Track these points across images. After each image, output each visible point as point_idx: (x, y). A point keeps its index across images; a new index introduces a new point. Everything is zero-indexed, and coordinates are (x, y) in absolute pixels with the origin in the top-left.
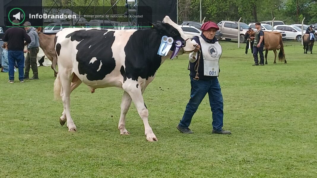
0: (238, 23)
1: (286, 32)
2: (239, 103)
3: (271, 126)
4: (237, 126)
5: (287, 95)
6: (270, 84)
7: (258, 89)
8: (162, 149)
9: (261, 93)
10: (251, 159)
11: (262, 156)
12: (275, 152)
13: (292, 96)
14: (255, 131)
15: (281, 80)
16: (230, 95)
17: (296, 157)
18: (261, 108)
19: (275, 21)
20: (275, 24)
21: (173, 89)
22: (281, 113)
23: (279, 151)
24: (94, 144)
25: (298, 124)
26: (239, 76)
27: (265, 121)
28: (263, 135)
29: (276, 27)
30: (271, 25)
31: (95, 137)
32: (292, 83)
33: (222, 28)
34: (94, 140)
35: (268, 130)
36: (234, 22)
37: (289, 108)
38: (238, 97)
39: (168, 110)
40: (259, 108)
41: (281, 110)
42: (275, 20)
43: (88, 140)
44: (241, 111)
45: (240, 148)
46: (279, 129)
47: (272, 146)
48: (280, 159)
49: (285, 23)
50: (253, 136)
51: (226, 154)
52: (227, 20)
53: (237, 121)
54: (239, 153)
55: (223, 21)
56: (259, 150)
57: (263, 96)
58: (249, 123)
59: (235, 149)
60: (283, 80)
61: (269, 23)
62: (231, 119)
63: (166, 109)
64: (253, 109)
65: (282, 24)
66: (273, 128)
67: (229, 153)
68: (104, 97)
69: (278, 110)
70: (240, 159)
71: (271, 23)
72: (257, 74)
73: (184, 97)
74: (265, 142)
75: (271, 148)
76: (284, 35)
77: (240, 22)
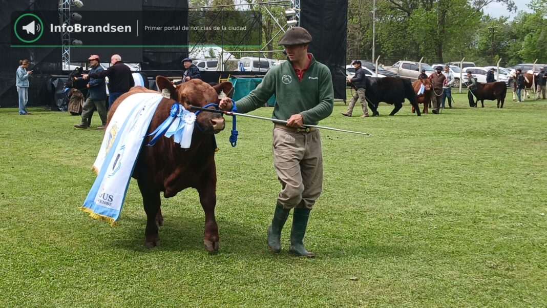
0: (420, 63)
2: (420, 155)
3: (456, 179)
4: (419, 179)
5: (476, 147)
6: (458, 135)
7: (443, 140)
8: (335, 200)
9: (446, 144)
10: (434, 212)
11: (447, 210)
12: (461, 206)
13: (482, 148)
14: (438, 184)
15: (469, 131)
16: (410, 146)
17: (484, 211)
18: (446, 160)
19: (464, 63)
20: (464, 66)
21: (343, 139)
22: (469, 166)
23: (465, 205)
24: (259, 193)
25: (488, 178)
26: (420, 126)
27: (450, 175)
28: (448, 189)
29: (464, 69)
30: (460, 67)
31: (259, 186)
32: (483, 134)
33: (400, 69)
34: (259, 189)
35: (453, 183)
36: (414, 63)
37: (478, 162)
38: (420, 148)
39: (338, 160)
40: (443, 161)
41: (468, 163)
42: (464, 61)
43: (252, 189)
44: (423, 163)
45: (422, 202)
46: (466, 183)
47: (458, 200)
48: (466, 212)
49: (477, 65)
50: (437, 189)
51: (406, 206)
52: (406, 60)
53: (419, 173)
54: (420, 206)
55: (400, 62)
56: (443, 203)
57: (448, 148)
58: (432, 176)
59: (416, 202)
60: (472, 131)
61: (456, 65)
62: (411, 171)
63: (337, 159)
64: (437, 162)
65: (472, 66)
66: (459, 181)
67: (409, 206)
68: (265, 145)
69: (465, 163)
70: (422, 211)
71: (460, 64)
72: (442, 124)
73: (356, 147)
74: (450, 196)
75: (456, 202)
77: (422, 62)
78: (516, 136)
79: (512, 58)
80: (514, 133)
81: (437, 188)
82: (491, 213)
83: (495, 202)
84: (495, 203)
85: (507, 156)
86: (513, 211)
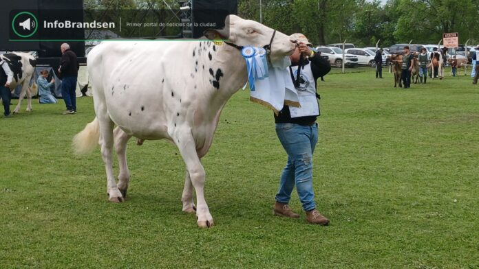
1: (359, 57)
3: (359, 163)
5: (372, 128)
6: (351, 115)
7: (338, 121)
9: (342, 126)
10: (345, 203)
11: (357, 199)
12: (370, 194)
13: (378, 129)
14: (343, 169)
15: (361, 111)
17: (395, 199)
18: (346, 143)
19: (346, 44)
20: (346, 47)
21: (241, 123)
22: (369, 149)
23: (375, 193)
24: (160, 186)
25: (390, 161)
27: (352, 158)
28: (353, 175)
29: (346, 50)
30: (342, 48)
31: (160, 177)
32: (375, 114)
34: (160, 182)
35: (357, 168)
37: (378, 144)
39: (239, 146)
41: (368, 145)
42: (346, 42)
43: (153, 181)
45: (330, 190)
46: (370, 168)
47: (366, 187)
48: (377, 201)
49: (356, 45)
50: (342, 176)
53: (320, 158)
54: (329, 196)
56: (351, 192)
57: (345, 130)
58: (335, 161)
59: (324, 191)
60: (364, 111)
61: (337, 46)
63: (237, 145)
64: (337, 145)
65: (352, 47)
66: (362, 166)
69: (365, 145)
70: (332, 202)
71: (342, 46)
73: (255, 130)
74: (357, 183)
75: (364, 189)
76: (356, 60)
78: (406, 115)
79: (386, 39)
80: (403, 112)
81: (342, 174)
82: (404, 202)
83: (403, 187)
84: (404, 189)
85: (404, 136)
86: (424, 198)
